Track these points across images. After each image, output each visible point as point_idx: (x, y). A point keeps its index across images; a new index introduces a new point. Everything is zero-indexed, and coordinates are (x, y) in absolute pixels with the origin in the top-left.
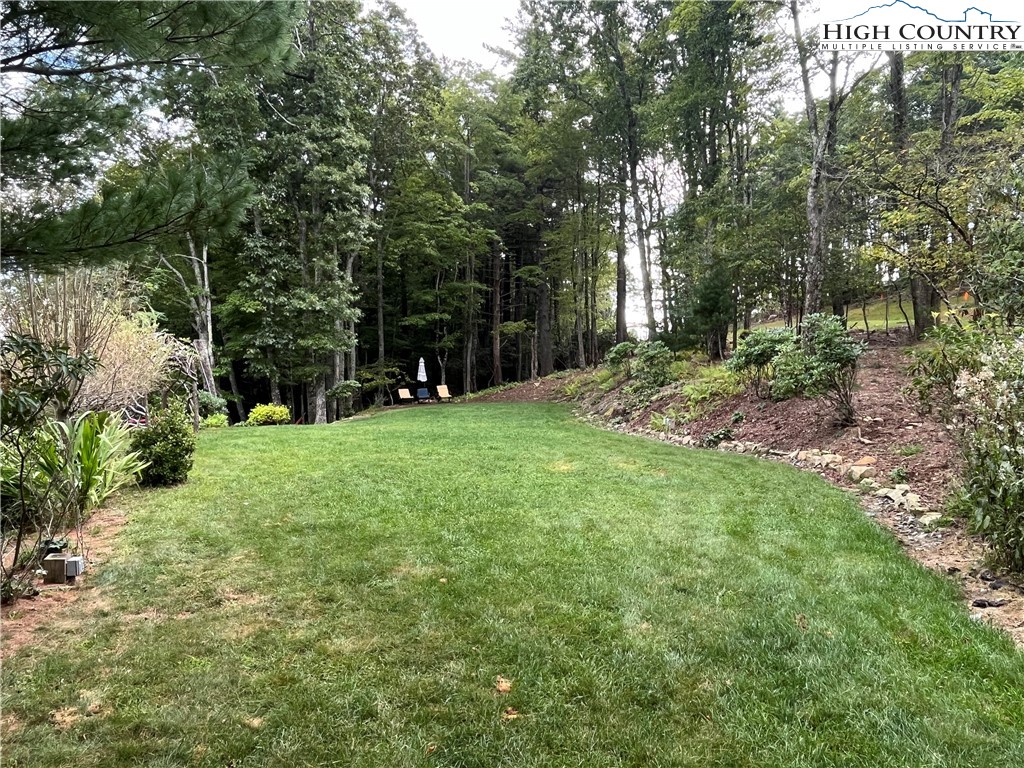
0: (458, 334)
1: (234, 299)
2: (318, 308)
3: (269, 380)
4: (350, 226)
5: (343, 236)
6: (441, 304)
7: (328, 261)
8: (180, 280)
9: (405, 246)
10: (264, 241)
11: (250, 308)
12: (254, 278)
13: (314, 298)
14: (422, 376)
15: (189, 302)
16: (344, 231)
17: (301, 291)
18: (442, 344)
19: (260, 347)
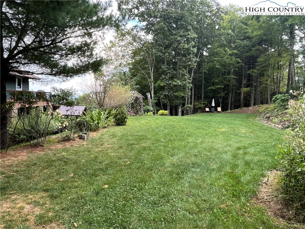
0: (226, 92)
1: (158, 82)
2: (179, 84)
3: (166, 104)
4: (190, 60)
5: (188, 63)
6: (221, 83)
7: (183, 71)
8: (147, 77)
9: (210, 65)
10: (167, 66)
11: (162, 84)
12: (163, 76)
13: (179, 81)
14: (213, 104)
15: (149, 83)
16: (188, 62)
17: (175, 80)
18: (220, 95)
19: (164, 95)
